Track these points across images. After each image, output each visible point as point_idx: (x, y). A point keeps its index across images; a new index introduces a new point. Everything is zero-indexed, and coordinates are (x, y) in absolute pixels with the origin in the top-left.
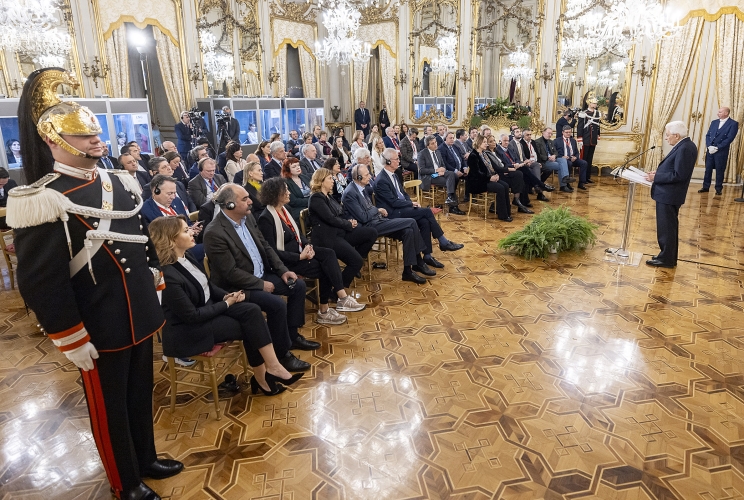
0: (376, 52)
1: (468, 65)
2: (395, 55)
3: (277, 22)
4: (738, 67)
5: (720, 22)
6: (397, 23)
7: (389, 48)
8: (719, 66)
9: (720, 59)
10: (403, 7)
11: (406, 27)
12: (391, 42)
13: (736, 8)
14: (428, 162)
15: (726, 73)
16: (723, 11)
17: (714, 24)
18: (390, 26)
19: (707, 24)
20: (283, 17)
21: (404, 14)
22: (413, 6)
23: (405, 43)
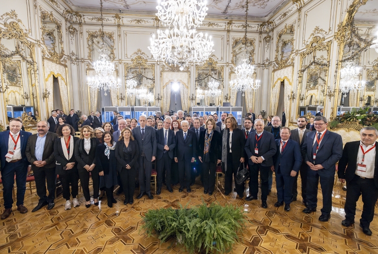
0: (283, 83)
2: (291, 84)
6: (293, 66)
7: (288, 80)
10: (296, 57)
11: (297, 69)
12: (290, 77)
18: (290, 69)
21: (297, 60)
22: (303, 55)
23: (296, 76)
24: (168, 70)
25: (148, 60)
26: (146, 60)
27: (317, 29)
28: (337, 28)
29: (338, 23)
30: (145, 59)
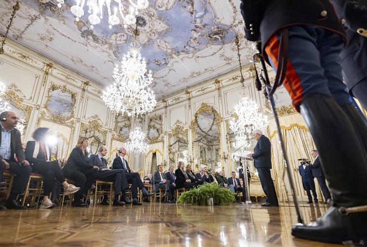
0: (154, 154)
1: (192, 156)
2: (162, 155)
3: (114, 141)
4: (307, 146)
5: (292, 130)
6: (163, 142)
7: (160, 152)
8: (298, 147)
9: (297, 144)
10: (165, 136)
11: (166, 144)
12: (161, 150)
13: (296, 124)
14: (158, 177)
15: (302, 149)
16: (292, 126)
17: (290, 131)
18: (161, 144)
19: (287, 131)
20: (117, 140)
21: (166, 138)
22: (170, 135)
23: (166, 149)
24: (49, 118)
25: (24, 100)
26: (22, 100)
27: (178, 121)
28: (190, 123)
29: (190, 120)
30: (20, 97)
